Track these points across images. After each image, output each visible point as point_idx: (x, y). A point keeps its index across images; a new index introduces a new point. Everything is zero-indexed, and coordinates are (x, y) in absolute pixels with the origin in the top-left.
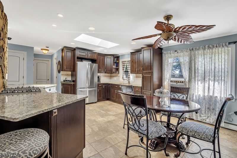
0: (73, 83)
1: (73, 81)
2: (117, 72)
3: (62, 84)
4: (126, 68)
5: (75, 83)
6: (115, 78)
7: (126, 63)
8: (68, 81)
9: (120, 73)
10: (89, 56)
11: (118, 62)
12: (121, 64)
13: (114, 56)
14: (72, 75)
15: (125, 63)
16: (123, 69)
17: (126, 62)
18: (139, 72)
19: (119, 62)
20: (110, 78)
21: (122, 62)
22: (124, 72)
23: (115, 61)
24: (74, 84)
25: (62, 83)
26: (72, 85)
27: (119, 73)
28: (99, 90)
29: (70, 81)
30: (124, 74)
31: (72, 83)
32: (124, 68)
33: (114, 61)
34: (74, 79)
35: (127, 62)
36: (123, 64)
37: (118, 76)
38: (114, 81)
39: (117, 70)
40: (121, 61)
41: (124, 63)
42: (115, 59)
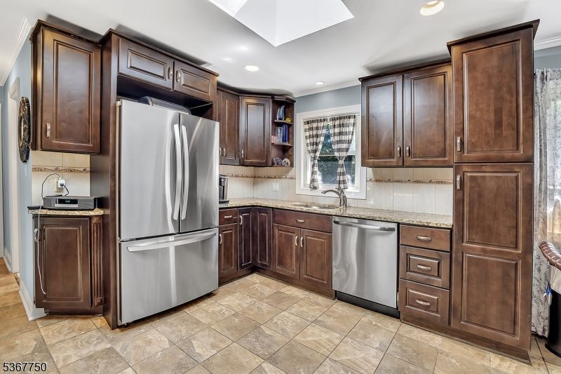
0: (99, 212)
1: (100, 203)
2: (287, 160)
3: (35, 217)
4: (327, 145)
5: (108, 212)
6: (276, 185)
7: (328, 128)
8: (74, 201)
9: (296, 163)
10: (182, 81)
11: (288, 121)
12: (302, 131)
13: (277, 98)
14: (95, 173)
15: (321, 125)
16: (310, 148)
17: (326, 123)
18: (409, 160)
19: (292, 121)
20: (254, 184)
21: (308, 123)
22: (316, 162)
23: (280, 119)
24: (103, 217)
25: (40, 212)
26: (95, 220)
27: (292, 165)
28: (225, 236)
29: (85, 200)
30: (316, 169)
31: (92, 213)
32: (317, 144)
33: (274, 117)
34: (104, 192)
35: (331, 123)
36: (311, 129)
37: (290, 174)
38: (272, 193)
39: (286, 151)
40: (300, 118)
41: (315, 125)
42: (280, 111)
